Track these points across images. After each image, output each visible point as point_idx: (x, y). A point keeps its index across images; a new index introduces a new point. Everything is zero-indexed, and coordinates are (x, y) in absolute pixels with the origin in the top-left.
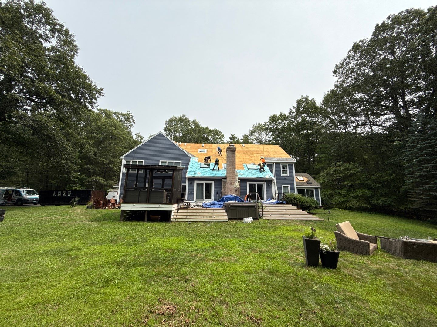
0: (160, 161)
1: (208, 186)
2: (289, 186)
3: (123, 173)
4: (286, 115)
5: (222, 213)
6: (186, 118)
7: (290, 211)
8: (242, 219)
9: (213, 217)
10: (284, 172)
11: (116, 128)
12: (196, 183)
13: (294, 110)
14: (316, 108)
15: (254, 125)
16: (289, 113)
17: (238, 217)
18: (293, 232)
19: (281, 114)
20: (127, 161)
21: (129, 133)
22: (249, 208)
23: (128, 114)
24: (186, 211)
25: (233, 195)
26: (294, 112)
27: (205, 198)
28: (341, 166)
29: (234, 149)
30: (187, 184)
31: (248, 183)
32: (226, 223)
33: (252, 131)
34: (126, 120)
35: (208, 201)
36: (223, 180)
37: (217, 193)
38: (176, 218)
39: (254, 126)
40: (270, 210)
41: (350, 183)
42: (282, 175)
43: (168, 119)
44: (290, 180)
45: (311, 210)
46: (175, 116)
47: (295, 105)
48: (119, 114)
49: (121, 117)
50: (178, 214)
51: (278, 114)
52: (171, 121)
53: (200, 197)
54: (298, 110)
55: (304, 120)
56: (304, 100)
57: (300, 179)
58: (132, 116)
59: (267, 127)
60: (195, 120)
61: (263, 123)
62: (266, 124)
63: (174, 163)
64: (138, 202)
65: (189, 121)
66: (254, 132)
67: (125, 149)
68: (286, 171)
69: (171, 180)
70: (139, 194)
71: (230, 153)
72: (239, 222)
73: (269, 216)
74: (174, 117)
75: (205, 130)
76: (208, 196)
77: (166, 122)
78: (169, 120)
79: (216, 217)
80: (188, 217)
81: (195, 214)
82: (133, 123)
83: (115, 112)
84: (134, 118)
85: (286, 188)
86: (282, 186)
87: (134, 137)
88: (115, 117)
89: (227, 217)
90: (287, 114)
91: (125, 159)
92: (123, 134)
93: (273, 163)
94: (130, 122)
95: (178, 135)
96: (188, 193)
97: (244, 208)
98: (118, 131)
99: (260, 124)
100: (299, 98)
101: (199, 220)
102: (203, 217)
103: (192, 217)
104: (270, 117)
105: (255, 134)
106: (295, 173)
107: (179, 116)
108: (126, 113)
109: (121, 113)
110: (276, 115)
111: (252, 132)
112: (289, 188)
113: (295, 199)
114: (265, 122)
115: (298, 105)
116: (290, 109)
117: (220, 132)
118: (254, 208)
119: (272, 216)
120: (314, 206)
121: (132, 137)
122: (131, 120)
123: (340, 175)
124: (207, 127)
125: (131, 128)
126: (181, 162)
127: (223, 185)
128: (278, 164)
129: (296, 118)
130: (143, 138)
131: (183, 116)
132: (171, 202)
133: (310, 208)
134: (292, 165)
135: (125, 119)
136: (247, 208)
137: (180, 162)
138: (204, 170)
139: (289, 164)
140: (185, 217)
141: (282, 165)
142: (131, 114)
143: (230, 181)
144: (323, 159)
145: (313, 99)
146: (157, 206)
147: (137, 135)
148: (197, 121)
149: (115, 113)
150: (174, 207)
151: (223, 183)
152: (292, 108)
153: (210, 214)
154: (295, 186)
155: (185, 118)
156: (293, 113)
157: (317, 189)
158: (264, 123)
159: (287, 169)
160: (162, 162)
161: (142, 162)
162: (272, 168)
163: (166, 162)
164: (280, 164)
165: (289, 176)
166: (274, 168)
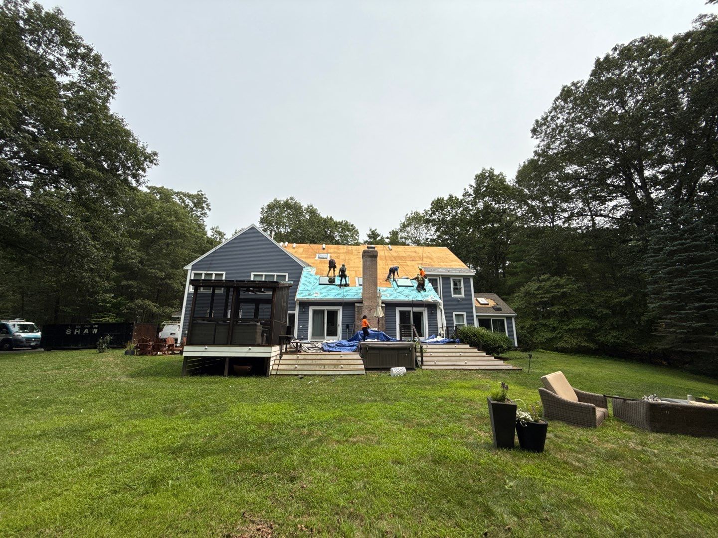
0: (252, 273)
1: (332, 315)
2: (465, 313)
3: (188, 293)
4: (458, 199)
5: (355, 361)
6: (296, 203)
7: (467, 354)
8: (389, 369)
9: (340, 366)
10: (457, 290)
11: (178, 219)
12: (311, 309)
13: (471, 191)
14: (507, 188)
15: (407, 215)
16: (463, 195)
17: (382, 367)
18: (472, 391)
19: (451, 197)
20: (195, 274)
21: (201, 227)
22: (401, 352)
23: (199, 195)
24: (295, 357)
25: (374, 329)
26: (472, 193)
27: (327, 336)
28: (548, 281)
29: (375, 254)
30: (296, 312)
31: (398, 310)
32: (362, 376)
33: (404, 224)
34: (195, 206)
35: (331, 340)
36: (356, 305)
37: (347, 327)
38: (277, 370)
39: (408, 216)
40: (434, 355)
41: (561, 308)
42: (453, 296)
43: (265, 204)
44: (466, 304)
45: (501, 353)
46: (278, 199)
47: (473, 183)
48: (185, 195)
49: (187, 201)
50: (282, 362)
51: (446, 198)
52: (271, 207)
53: (318, 333)
54: (477, 191)
55: (487, 207)
56: (487, 174)
57: (481, 302)
58: (205, 198)
59: (428, 217)
60: (311, 206)
61: (421, 212)
62: (427, 213)
63: (275, 276)
64: (214, 344)
65: (300, 207)
66: (408, 225)
67: (193, 254)
68: (460, 289)
69: (269, 306)
70: (215, 329)
71: (369, 259)
72: (383, 374)
73: (432, 363)
74: (275, 201)
75: (328, 223)
76: (332, 332)
77: (263, 209)
78: (268, 206)
79: (345, 368)
80: (299, 367)
81: (310, 362)
82: (207, 211)
83: (176, 191)
84: (209, 201)
85: (461, 317)
86: (454, 313)
87: (209, 234)
88: (176, 200)
89: (363, 367)
90: (460, 197)
91: (192, 270)
92: (190, 229)
93: (439, 276)
94: (203, 208)
95: (282, 230)
96: (299, 326)
97: (393, 352)
98: (182, 223)
99: (417, 213)
100: (479, 172)
101: (317, 373)
102: (323, 367)
103: (305, 367)
104: (433, 202)
105: (408, 229)
106: (475, 292)
107: (285, 200)
108: (196, 193)
109: (188, 193)
110: (443, 199)
111: (404, 226)
112: (465, 317)
113: (474, 335)
114: (425, 210)
115: (477, 183)
116: (465, 189)
117: (352, 225)
118: (407, 351)
119: (438, 363)
120: (505, 347)
121: (205, 234)
122: (204, 205)
123: (546, 295)
124: (331, 218)
125: (205, 219)
126: (287, 274)
127: (356, 313)
128: (446, 278)
129: (474, 203)
130: (225, 235)
131: (291, 199)
132: (269, 343)
133: (499, 350)
134: (469, 279)
135: (193, 202)
136: (396, 352)
137: (285, 276)
138: (325, 288)
139: (464, 279)
140: (292, 367)
141: (453, 280)
142: (205, 194)
143: (368, 306)
144: (518, 270)
145: (501, 174)
146: (246, 349)
147: (213, 229)
148: (315, 207)
149: (178, 193)
150: (275, 350)
151: (356, 309)
152: (468, 188)
153: (335, 362)
154: (475, 314)
156: (470, 195)
157: (509, 318)
158: (424, 212)
159: (460, 286)
160: (254, 275)
161: (222, 274)
162: (437, 285)
163: (262, 275)
164: (450, 278)
165: (464, 297)
166: (440, 285)
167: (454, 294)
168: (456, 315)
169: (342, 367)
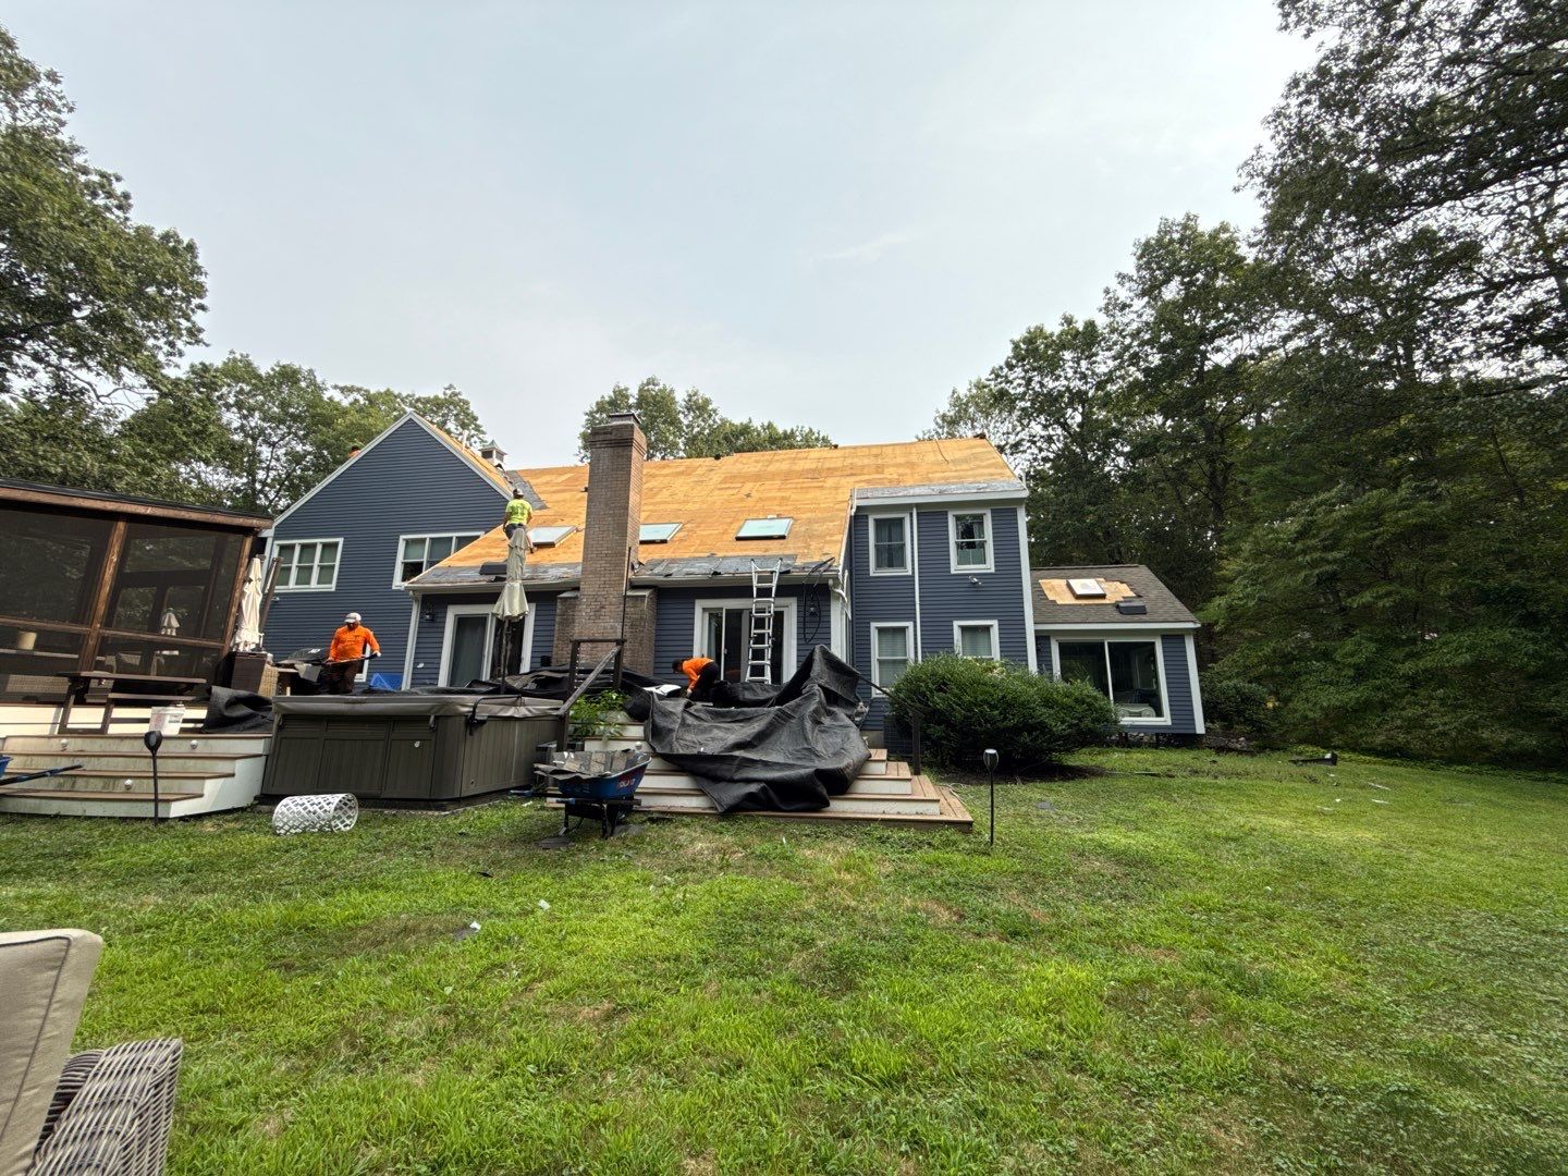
0: (402, 537)
2: (994, 623)
10: (970, 550)
16: (1106, 311)
19: (1070, 323)
20: (282, 548)
22: (399, 732)
29: (626, 436)
30: (413, 625)
31: (700, 605)
36: (562, 594)
37: (544, 663)
39: (957, 395)
41: (1388, 594)
42: (955, 568)
44: (999, 596)
47: (1130, 267)
51: (1054, 327)
56: (1176, 236)
57: (1079, 591)
58: (461, 401)
61: (985, 376)
66: (957, 421)
68: (982, 545)
71: (606, 453)
77: (586, 412)
78: (600, 405)
84: (472, 409)
85: (981, 637)
86: (956, 624)
91: (276, 537)
93: (908, 507)
96: (416, 664)
100: (1150, 234)
104: (1015, 344)
106: (1034, 560)
107: (638, 387)
110: (1046, 333)
111: (949, 422)
112: (995, 632)
116: (1107, 291)
118: (421, 730)
123: (1330, 556)
128: (932, 515)
134: (1014, 512)
136: (381, 731)
139: (993, 511)
141: (958, 518)
143: (595, 598)
152: (1115, 284)
154: (1030, 626)
155: (657, 388)
157: (1173, 639)
158: (990, 374)
159: (982, 534)
160: (408, 542)
161: (336, 545)
162: (902, 538)
163: (424, 540)
164: (946, 513)
165: (993, 570)
166: (912, 536)
167: (960, 563)
168: (964, 629)
169: (128, 788)
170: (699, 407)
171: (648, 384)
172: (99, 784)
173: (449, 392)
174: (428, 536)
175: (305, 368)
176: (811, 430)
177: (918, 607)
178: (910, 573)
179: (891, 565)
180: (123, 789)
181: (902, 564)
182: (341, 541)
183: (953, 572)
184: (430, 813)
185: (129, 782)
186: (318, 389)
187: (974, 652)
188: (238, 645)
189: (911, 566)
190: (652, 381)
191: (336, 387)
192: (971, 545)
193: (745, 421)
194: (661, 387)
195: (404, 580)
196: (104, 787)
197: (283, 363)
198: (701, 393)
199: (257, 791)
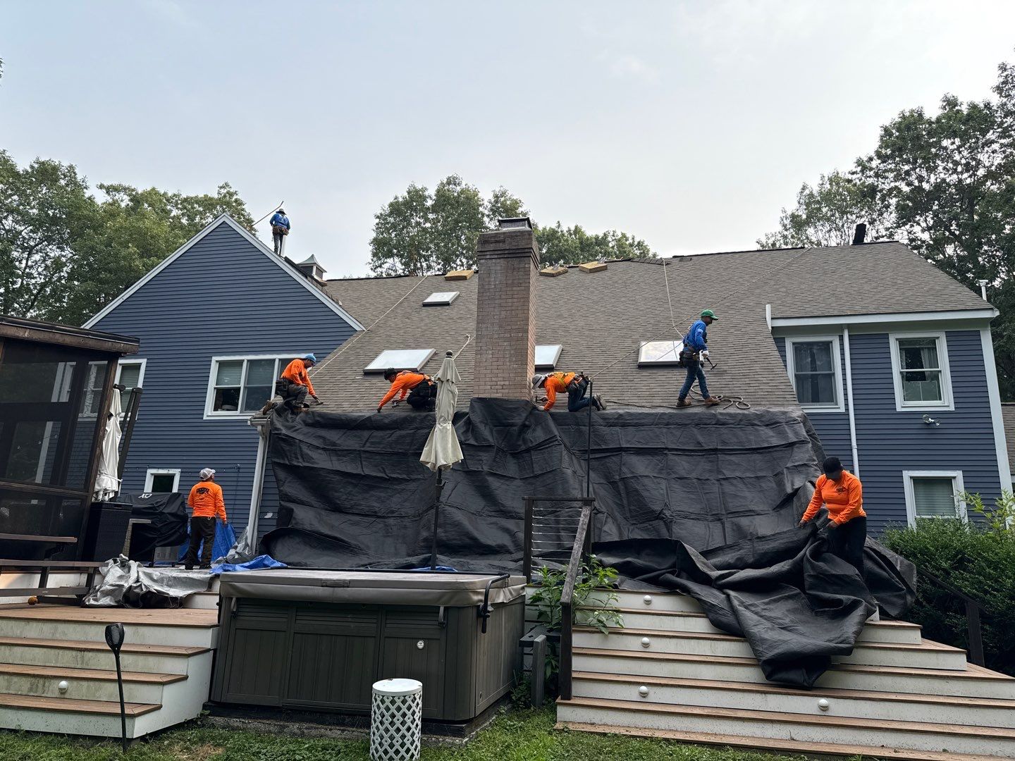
0: (215, 359)
2: (958, 474)
4: (977, 106)
9: (55, 685)
10: (920, 383)
15: (804, 188)
17: (292, 701)
29: (522, 244)
33: (795, 218)
39: (807, 192)
40: (658, 646)
42: (901, 405)
58: (236, 201)
63: (277, 363)
66: (808, 222)
68: (936, 376)
71: (498, 266)
73: (627, 694)
74: (411, 190)
77: (378, 215)
84: (248, 209)
85: (939, 493)
86: (907, 474)
90: (986, 99)
93: (838, 329)
104: (886, 131)
107: (436, 186)
108: (218, 192)
109: (205, 197)
110: (922, 116)
111: (798, 224)
112: (959, 486)
113: (960, 561)
114: (859, 160)
116: (1003, 67)
128: (869, 338)
134: (978, 334)
139: (948, 335)
141: (901, 342)
154: (1005, 479)
155: (458, 189)
158: (855, 167)
159: (934, 363)
160: (222, 364)
161: (138, 366)
162: (829, 364)
163: (240, 363)
164: (886, 337)
165: (952, 408)
166: (843, 364)
167: (907, 398)
168: (917, 481)
169: (63, 691)
170: (507, 210)
171: (449, 183)
172: (25, 684)
173: (224, 191)
174: (246, 358)
175: (65, 164)
176: (624, 236)
177: (855, 452)
178: (842, 410)
179: (816, 399)
180: (57, 694)
181: (831, 398)
182: (143, 362)
183: (899, 409)
184: (448, 740)
185: (63, 683)
186: (78, 187)
187: (932, 510)
188: (97, 493)
189: (844, 400)
190: (452, 181)
191: (101, 187)
192: (922, 376)
193: (554, 226)
194: (463, 186)
195: (216, 409)
196: (31, 690)
197: (42, 159)
198: (509, 194)
199: (205, 698)
